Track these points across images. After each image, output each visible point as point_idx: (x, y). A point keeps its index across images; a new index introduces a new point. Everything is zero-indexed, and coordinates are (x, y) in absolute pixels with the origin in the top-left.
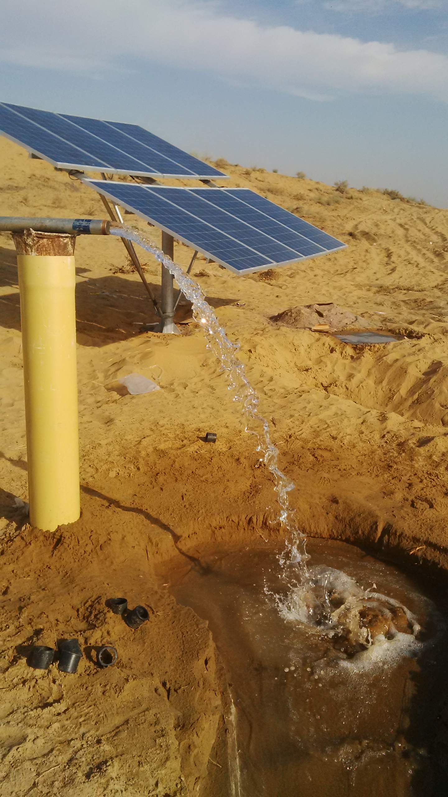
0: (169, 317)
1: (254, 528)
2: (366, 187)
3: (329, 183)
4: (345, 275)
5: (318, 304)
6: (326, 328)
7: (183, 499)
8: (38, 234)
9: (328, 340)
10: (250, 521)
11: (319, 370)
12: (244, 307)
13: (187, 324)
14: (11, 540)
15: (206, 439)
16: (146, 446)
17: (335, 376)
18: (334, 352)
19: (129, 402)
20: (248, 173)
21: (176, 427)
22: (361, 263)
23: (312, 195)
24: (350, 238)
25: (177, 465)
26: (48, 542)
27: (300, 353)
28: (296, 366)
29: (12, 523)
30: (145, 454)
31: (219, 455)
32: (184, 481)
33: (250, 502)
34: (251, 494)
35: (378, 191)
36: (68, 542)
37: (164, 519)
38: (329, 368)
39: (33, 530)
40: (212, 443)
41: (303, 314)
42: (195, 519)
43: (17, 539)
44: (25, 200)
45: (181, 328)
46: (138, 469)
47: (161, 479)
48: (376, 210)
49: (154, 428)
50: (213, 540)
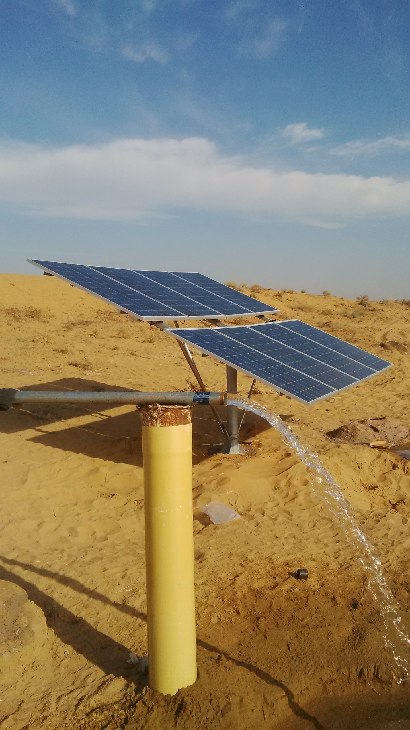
0: (235, 438)
1: (365, 681)
2: (385, 299)
3: (352, 299)
4: (385, 385)
5: (371, 420)
6: (383, 443)
7: (289, 649)
8: (163, 408)
9: (389, 456)
10: (361, 673)
11: (385, 488)
12: (299, 422)
13: (250, 443)
14: (133, 705)
15: (297, 575)
16: (241, 585)
17: (402, 493)
18: (397, 468)
19: (214, 533)
20: (279, 295)
21: (265, 561)
22: (397, 373)
23: (338, 310)
24: (382, 349)
25: (275, 608)
26: (170, 707)
27: (364, 471)
28: (363, 484)
29: (131, 683)
30: (241, 595)
31: (314, 594)
32: (286, 627)
33: (357, 650)
34: (355, 640)
35: (396, 302)
36: (190, 709)
37: (275, 674)
38: (394, 486)
39: (153, 694)
40: (304, 580)
41: (359, 430)
42: (306, 673)
43: (139, 704)
44: (95, 334)
45: (245, 448)
46: (238, 613)
47: (262, 624)
48: (397, 319)
49: (244, 564)
50: (325, 696)
